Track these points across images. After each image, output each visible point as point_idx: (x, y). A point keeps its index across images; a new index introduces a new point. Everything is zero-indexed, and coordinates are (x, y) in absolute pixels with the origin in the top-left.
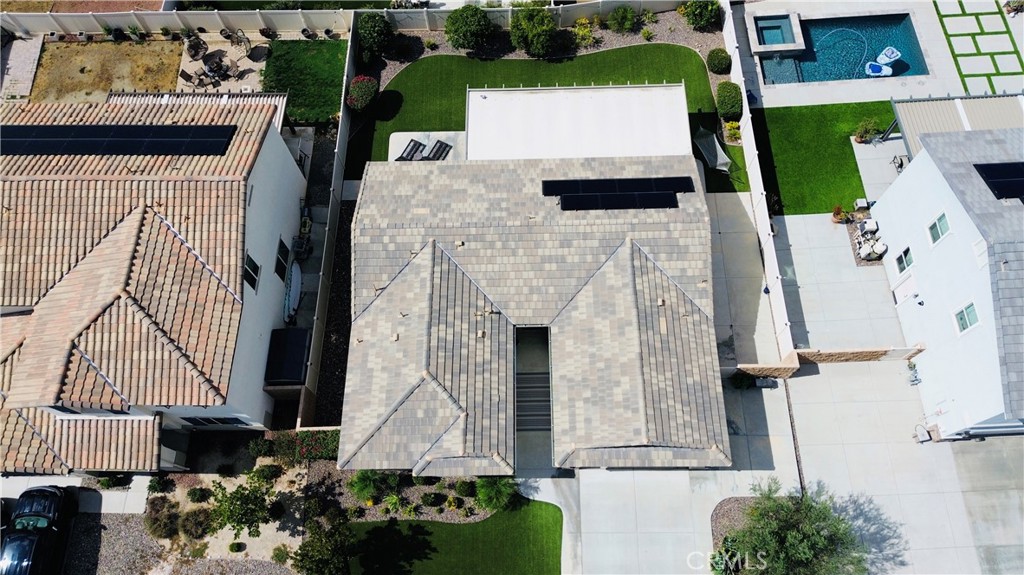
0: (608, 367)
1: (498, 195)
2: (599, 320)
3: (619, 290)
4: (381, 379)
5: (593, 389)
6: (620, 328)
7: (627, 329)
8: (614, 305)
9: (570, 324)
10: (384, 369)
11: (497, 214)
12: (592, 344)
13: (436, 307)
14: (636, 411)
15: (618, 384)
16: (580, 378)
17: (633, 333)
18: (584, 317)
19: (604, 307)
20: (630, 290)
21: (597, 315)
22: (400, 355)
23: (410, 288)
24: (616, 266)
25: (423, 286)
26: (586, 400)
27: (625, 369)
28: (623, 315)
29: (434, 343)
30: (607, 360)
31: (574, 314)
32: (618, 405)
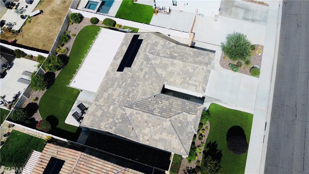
0: (183, 71)
1: (116, 84)
2: (168, 69)
3: (162, 61)
4: (164, 136)
5: (187, 77)
6: (173, 64)
7: (174, 62)
8: (165, 64)
9: (166, 78)
10: (161, 134)
11: (123, 85)
12: (174, 73)
13: (147, 111)
14: (197, 67)
15: (188, 70)
16: (183, 80)
17: (176, 61)
18: (165, 73)
19: (165, 67)
20: (163, 58)
21: (166, 69)
22: (159, 127)
23: (137, 118)
24: (154, 60)
25: (139, 114)
26: (190, 80)
27: (185, 67)
28: (169, 62)
30: (181, 70)
31: (163, 76)
32: (194, 71)
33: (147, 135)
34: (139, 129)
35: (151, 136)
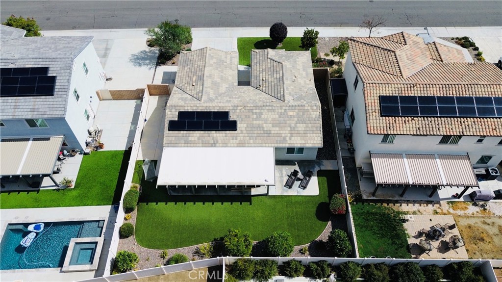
0: (217, 68)
2: (218, 81)
3: (209, 87)
4: (300, 67)
5: (223, 64)
6: (210, 76)
7: (208, 75)
8: (212, 84)
9: (230, 84)
10: (299, 70)
11: (258, 111)
12: (222, 76)
13: (281, 82)
14: (209, 55)
15: (214, 63)
16: (227, 68)
17: (206, 74)
18: (223, 84)
19: (215, 85)
20: (205, 86)
21: (219, 83)
22: (293, 71)
23: (293, 89)
24: (209, 95)
25: (287, 88)
26: (226, 63)
27: (211, 65)
28: (209, 80)
29: (281, 72)
30: (217, 70)
31: (228, 86)
32: (215, 58)
33: (305, 82)
34: (302, 88)
35: (304, 78)
